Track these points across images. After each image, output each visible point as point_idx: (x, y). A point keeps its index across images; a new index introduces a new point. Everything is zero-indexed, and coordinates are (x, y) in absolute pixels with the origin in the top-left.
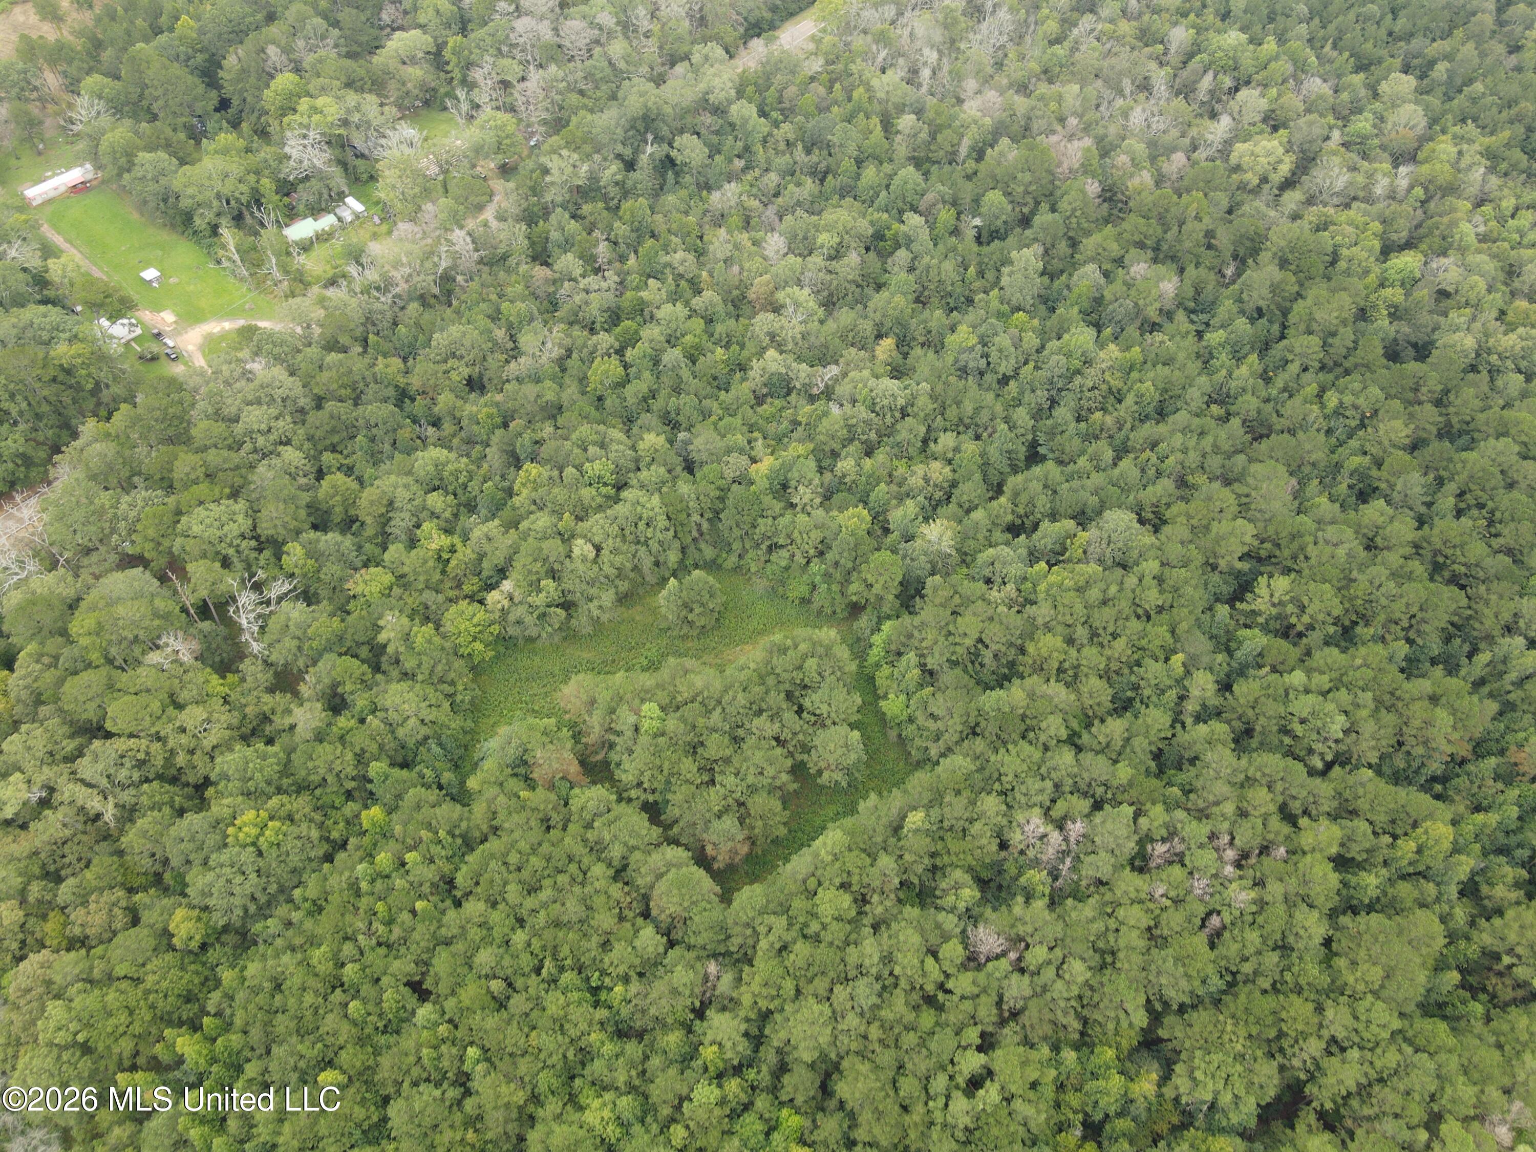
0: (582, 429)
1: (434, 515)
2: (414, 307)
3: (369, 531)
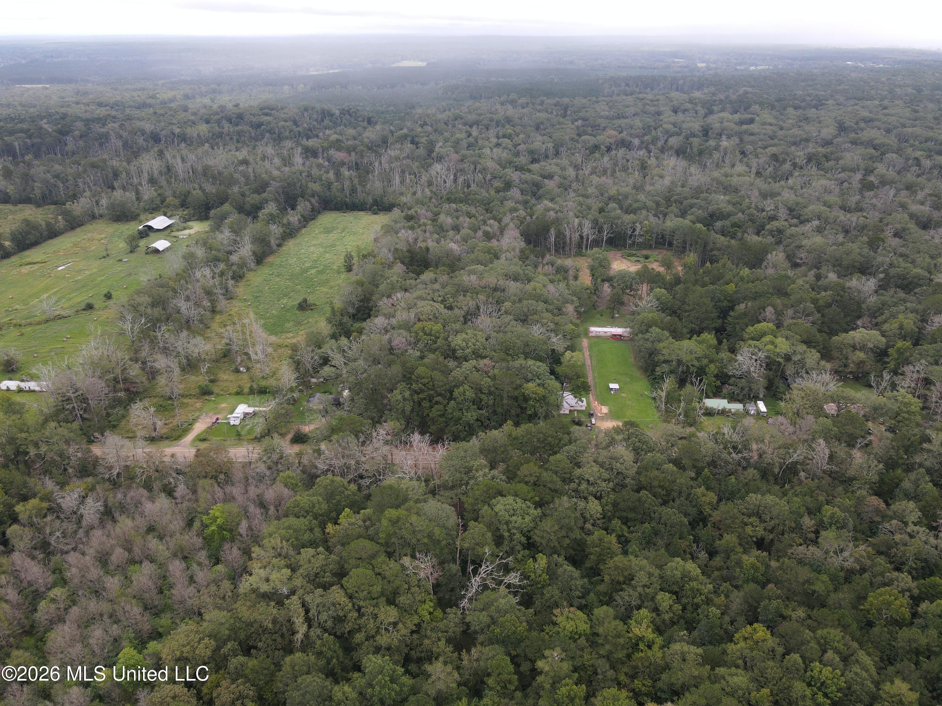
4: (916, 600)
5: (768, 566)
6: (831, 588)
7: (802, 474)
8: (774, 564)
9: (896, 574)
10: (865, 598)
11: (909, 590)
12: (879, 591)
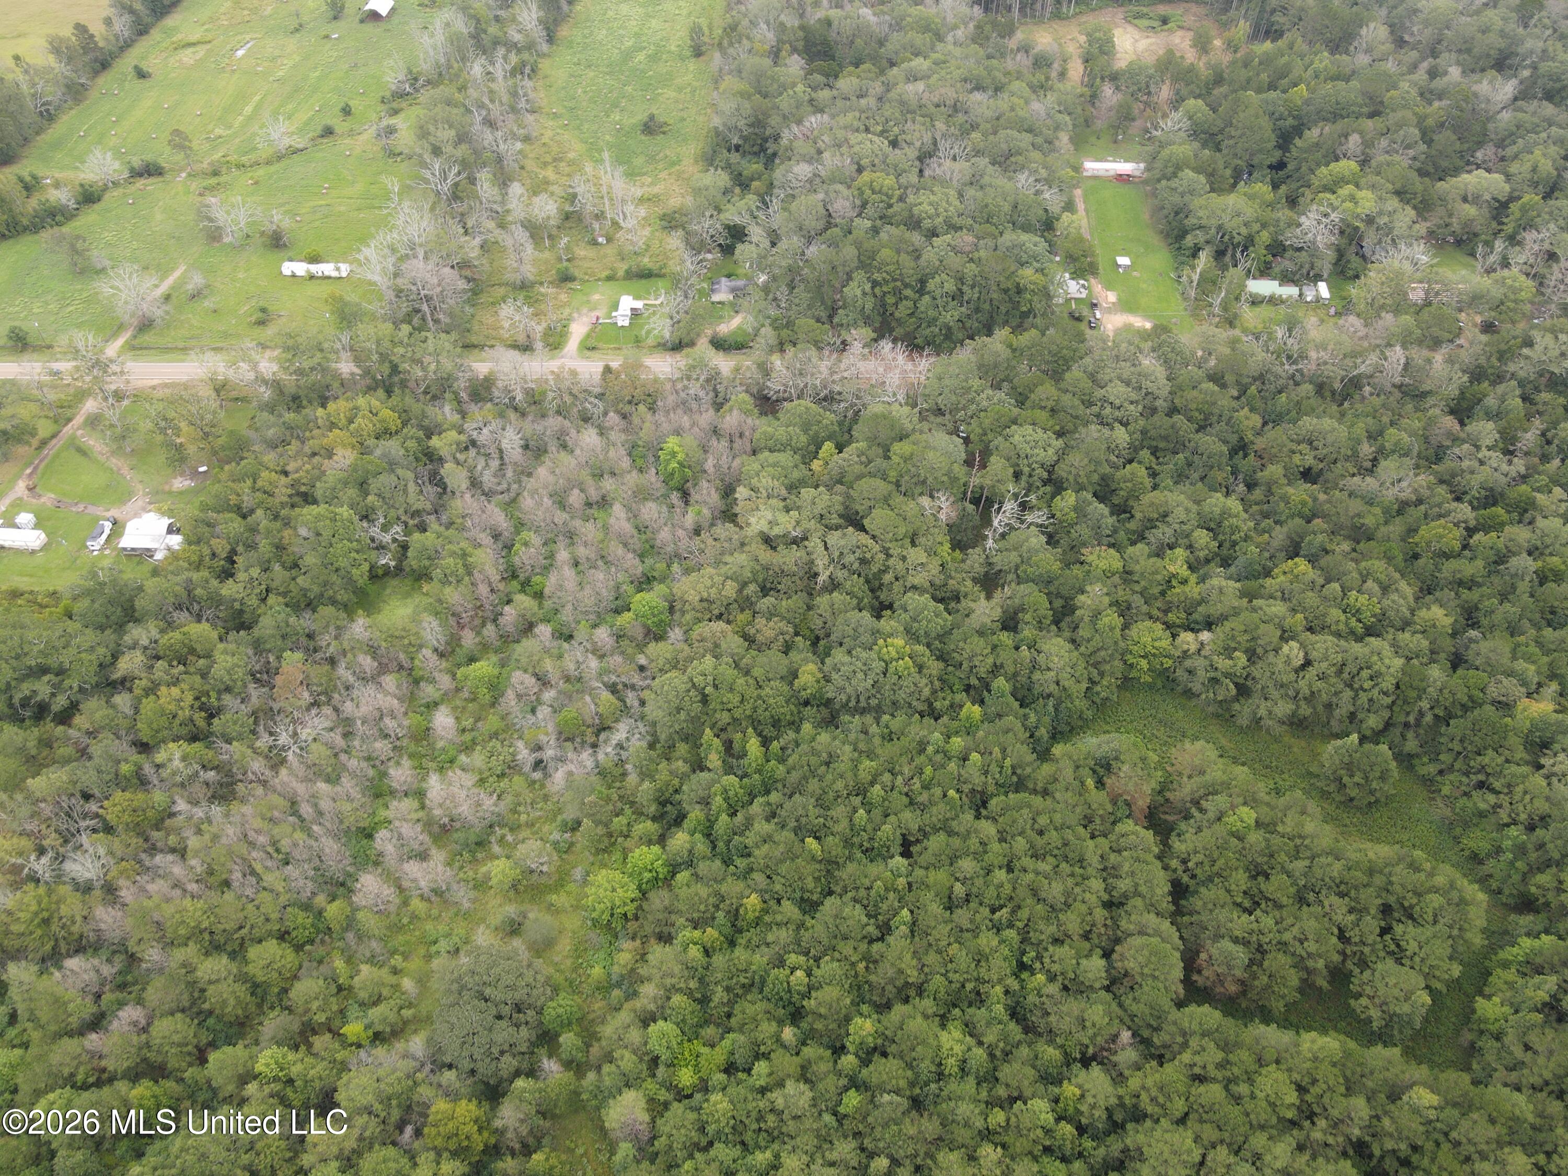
0: (1377, 563)
1: (1190, 547)
2: (1307, 388)
3: (1132, 525)
4: (1471, 531)
5: (1315, 499)
6: (1382, 521)
7: (1367, 389)
8: (1322, 497)
9: (1455, 504)
10: (1416, 531)
11: (1465, 522)
12: (1433, 524)
